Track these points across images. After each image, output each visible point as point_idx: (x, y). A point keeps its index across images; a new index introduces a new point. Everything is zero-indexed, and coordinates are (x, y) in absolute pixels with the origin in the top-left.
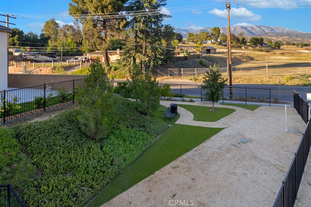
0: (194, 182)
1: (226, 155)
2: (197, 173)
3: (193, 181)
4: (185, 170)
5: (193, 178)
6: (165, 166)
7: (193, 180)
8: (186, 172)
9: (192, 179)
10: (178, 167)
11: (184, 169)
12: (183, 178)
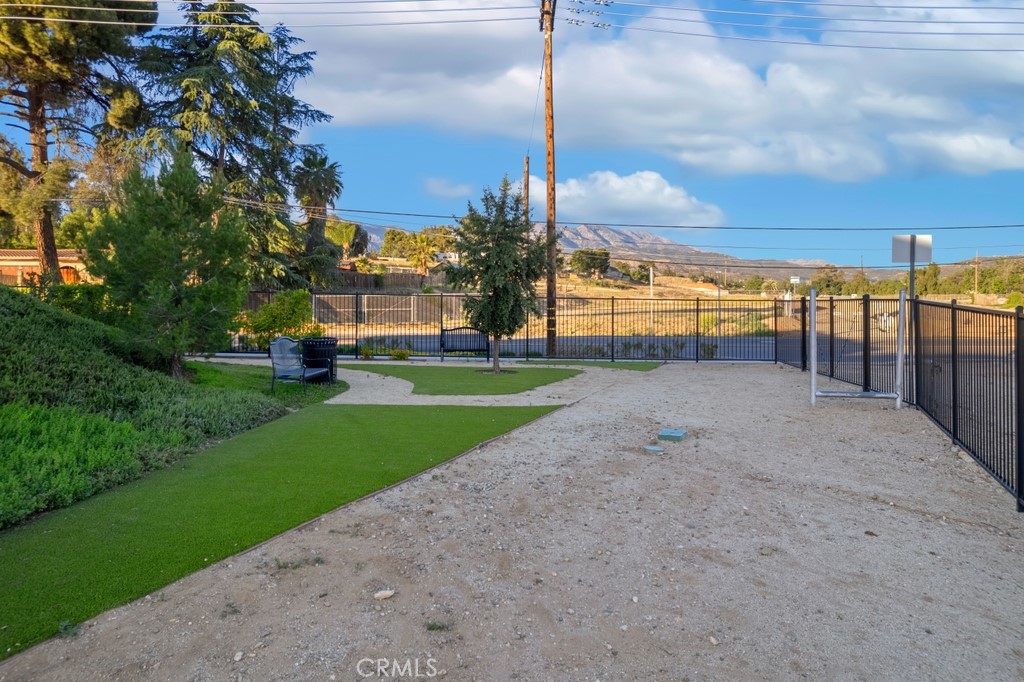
0: (449, 642)
1: (615, 485)
2: (461, 584)
3: (442, 637)
4: (370, 573)
5: (441, 619)
6: (205, 566)
7: (441, 628)
8: (377, 585)
9: (431, 628)
10: (319, 561)
11: (359, 567)
12: (356, 626)
